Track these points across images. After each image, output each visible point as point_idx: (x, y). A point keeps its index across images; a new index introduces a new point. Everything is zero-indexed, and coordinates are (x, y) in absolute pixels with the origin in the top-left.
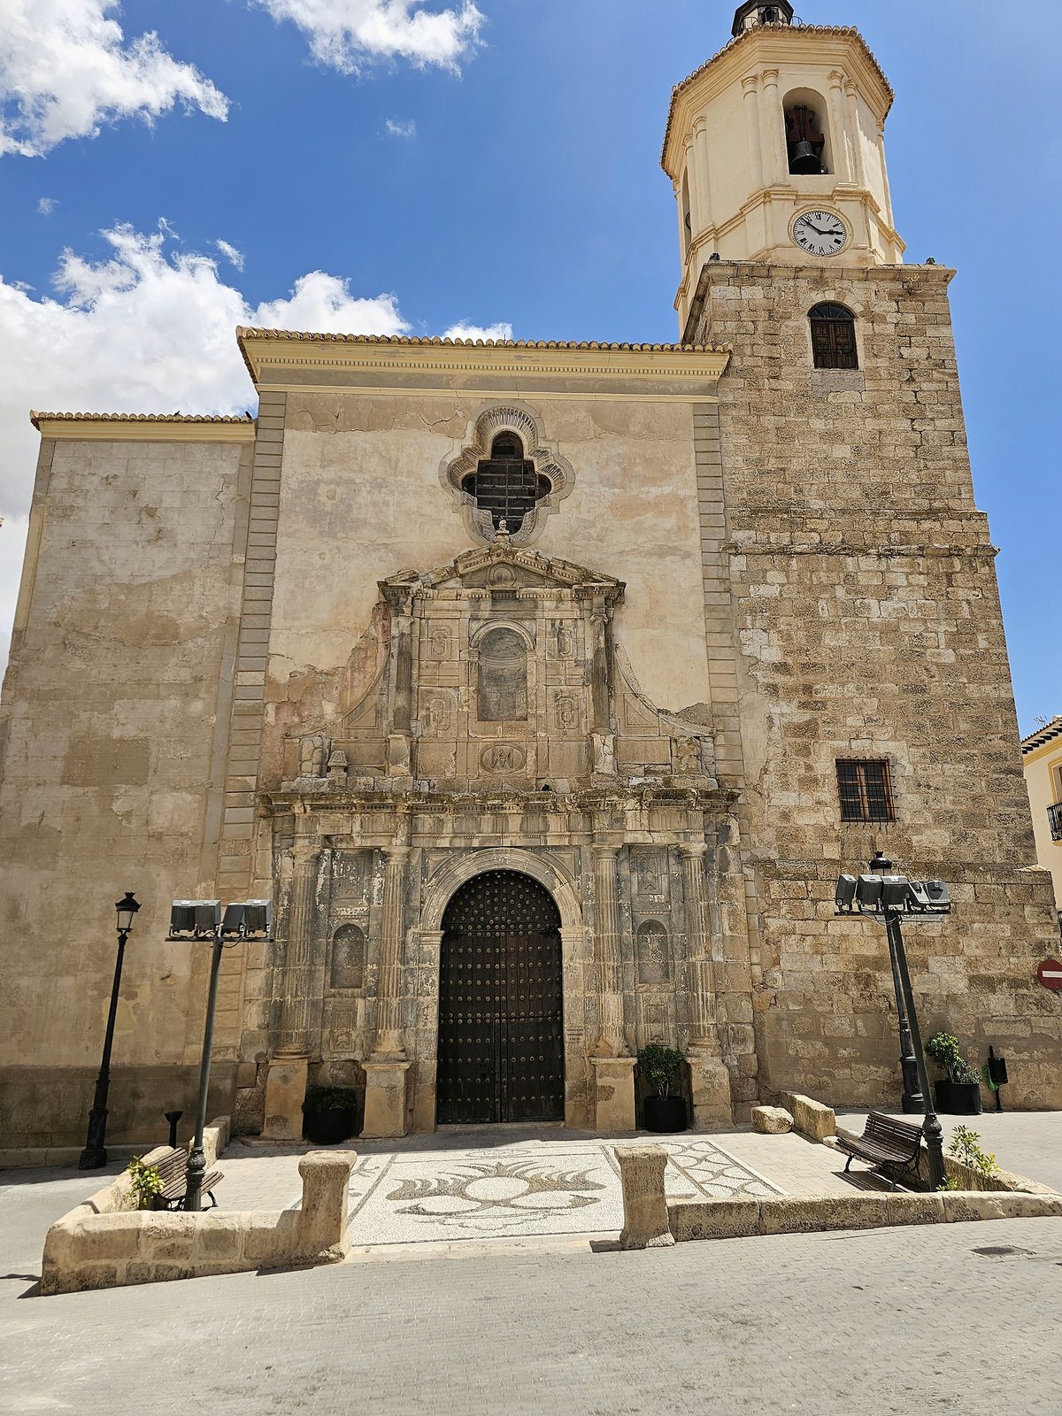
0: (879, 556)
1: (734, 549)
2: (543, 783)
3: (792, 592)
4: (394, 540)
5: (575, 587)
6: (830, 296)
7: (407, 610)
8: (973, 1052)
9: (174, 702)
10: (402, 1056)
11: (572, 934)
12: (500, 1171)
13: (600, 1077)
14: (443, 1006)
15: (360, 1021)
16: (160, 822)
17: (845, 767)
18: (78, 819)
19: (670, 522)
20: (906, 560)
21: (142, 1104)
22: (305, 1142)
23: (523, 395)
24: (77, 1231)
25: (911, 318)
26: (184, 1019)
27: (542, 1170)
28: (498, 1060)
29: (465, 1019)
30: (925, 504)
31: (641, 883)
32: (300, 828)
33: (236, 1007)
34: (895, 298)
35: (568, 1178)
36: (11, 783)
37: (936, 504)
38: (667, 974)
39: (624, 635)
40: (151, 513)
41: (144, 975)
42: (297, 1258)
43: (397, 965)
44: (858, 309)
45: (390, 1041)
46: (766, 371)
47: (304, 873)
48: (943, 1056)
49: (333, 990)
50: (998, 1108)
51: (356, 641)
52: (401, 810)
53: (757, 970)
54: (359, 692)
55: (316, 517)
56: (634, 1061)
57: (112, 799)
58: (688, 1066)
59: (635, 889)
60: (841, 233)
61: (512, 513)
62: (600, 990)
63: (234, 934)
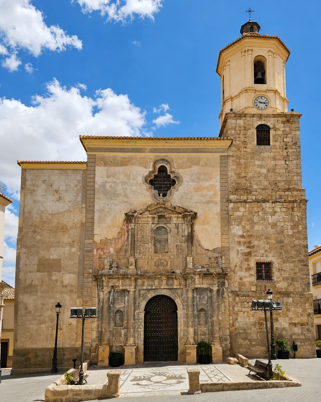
0: (273, 202)
1: (230, 201)
2: (172, 271)
3: (246, 214)
4: (129, 200)
5: (182, 214)
6: (263, 123)
7: (133, 222)
8: (289, 343)
9: (68, 248)
10: (134, 345)
11: (180, 312)
12: (160, 374)
13: (188, 350)
14: (145, 331)
15: (123, 336)
16: (66, 282)
17: (259, 264)
18: (43, 282)
19: (211, 193)
20: (280, 204)
21: (66, 357)
22: (109, 366)
23: (167, 154)
24: (53, 390)
25: (287, 129)
26: (76, 335)
27: (171, 374)
28: (160, 345)
29: (151, 335)
30: (287, 187)
31: (200, 298)
32: (105, 284)
33: (89, 332)
34: (283, 122)
35: (177, 376)
36: (22, 272)
37: (291, 187)
38: (206, 323)
39: (197, 228)
40: (57, 192)
41: (64, 324)
42: (108, 396)
43: (132, 321)
44: (271, 126)
45: (131, 341)
46: (242, 145)
47: (106, 297)
48: (281, 344)
49: (115, 328)
50: (294, 357)
51: (119, 230)
52: (133, 278)
53: (231, 321)
54: (120, 245)
55: (106, 193)
56: (196, 346)
57: (52, 276)
58: (211, 347)
59: (198, 300)
60: (267, 103)
61: (164, 190)
62: (188, 327)
63: (87, 316)
